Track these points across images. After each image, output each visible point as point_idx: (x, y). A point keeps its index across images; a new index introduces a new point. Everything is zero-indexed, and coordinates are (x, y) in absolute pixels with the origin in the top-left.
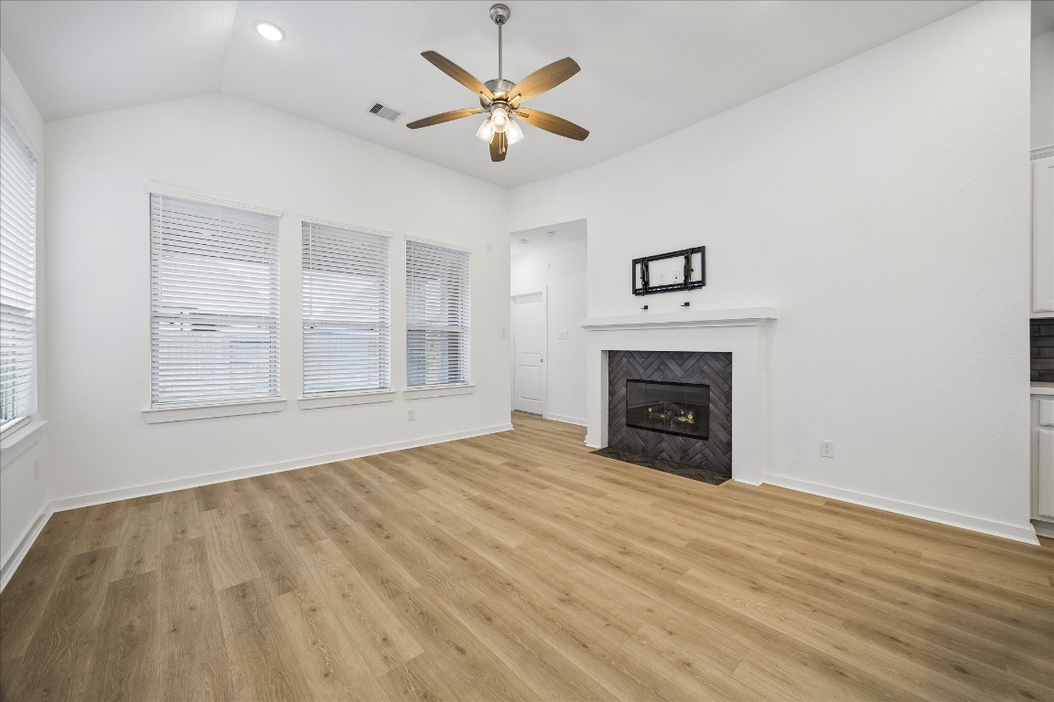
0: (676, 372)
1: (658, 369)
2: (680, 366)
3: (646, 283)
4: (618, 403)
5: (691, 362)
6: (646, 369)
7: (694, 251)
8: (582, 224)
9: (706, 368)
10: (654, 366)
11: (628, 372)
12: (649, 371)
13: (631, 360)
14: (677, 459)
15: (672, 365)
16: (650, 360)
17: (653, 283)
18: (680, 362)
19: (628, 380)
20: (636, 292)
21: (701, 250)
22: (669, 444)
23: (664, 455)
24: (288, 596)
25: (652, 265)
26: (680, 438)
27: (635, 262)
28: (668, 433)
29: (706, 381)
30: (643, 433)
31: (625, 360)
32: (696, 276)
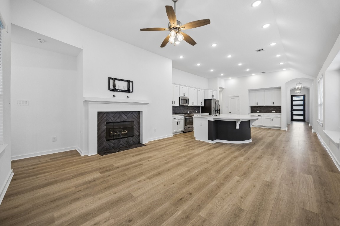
0: (125, 118)
1: (119, 118)
2: (126, 116)
3: (114, 87)
4: (102, 133)
5: (129, 115)
6: (114, 118)
7: (129, 81)
9: (133, 116)
10: (117, 117)
11: (107, 120)
12: (116, 119)
13: (108, 115)
14: (125, 145)
15: (124, 116)
16: (116, 115)
17: (117, 88)
18: (126, 115)
19: (106, 123)
20: (110, 90)
21: (132, 82)
22: (122, 142)
23: (121, 146)
24: (243, 207)
25: (116, 82)
26: (126, 138)
27: (110, 79)
28: (122, 138)
29: (134, 120)
30: (113, 141)
31: (105, 115)
32: (131, 89)
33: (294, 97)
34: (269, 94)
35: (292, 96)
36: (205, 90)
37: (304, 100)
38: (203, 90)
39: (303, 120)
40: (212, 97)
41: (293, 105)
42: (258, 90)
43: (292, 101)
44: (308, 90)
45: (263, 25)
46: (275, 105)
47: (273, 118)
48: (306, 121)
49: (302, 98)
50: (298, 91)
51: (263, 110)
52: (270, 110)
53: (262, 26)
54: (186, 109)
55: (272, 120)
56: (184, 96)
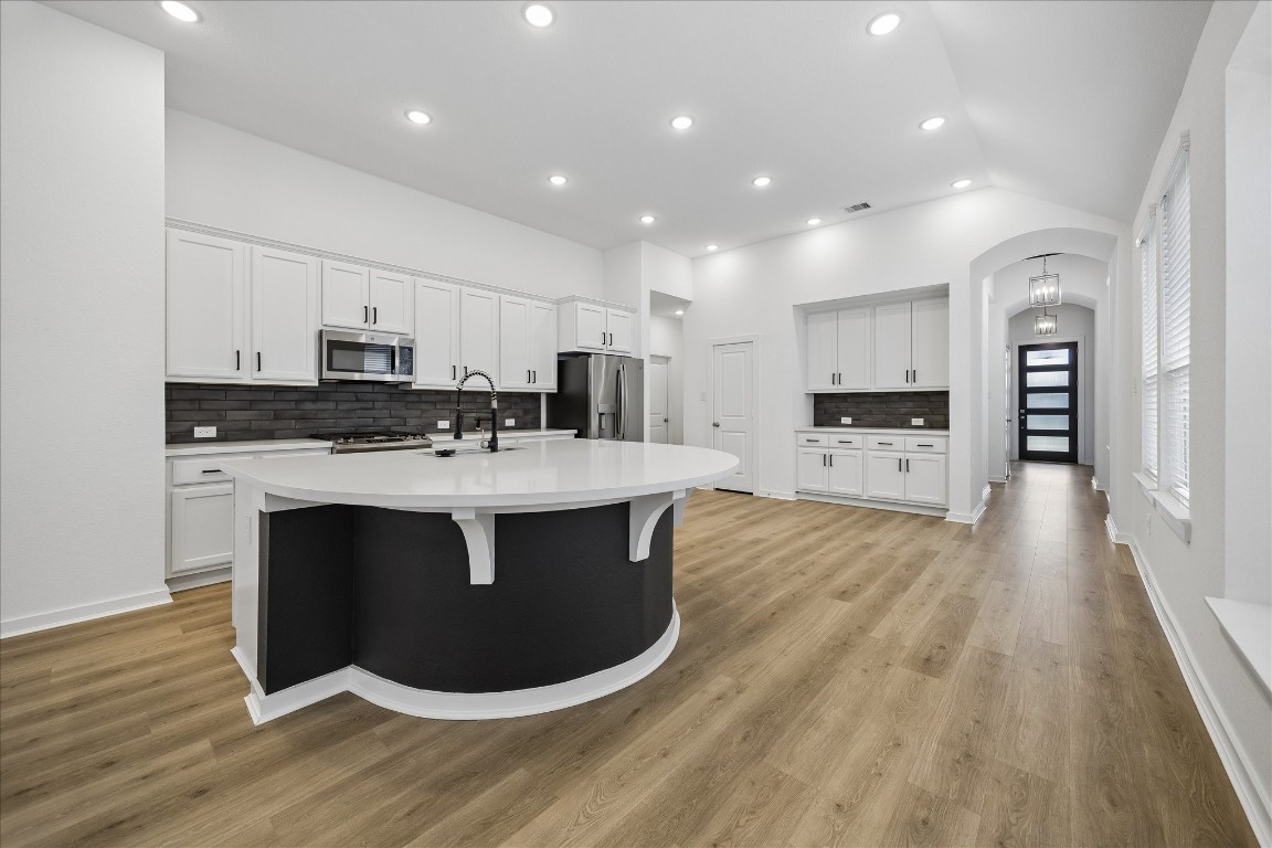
33: (1028, 353)
34: (892, 323)
35: (1023, 350)
36: (558, 302)
37: (1072, 368)
38: (550, 306)
39: (1069, 458)
40: (599, 344)
41: (1024, 390)
42: (844, 309)
43: (1024, 369)
44: (1087, 313)
45: (925, 121)
46: (924, 384)
47: (909, 456)
48: (1081, 460)
49: (1062, 357)
50: (1045, 325)
51: (870, 413)
52: (903, 411)
53: (921, 124)
54: (424, 406)
55: (904, 466)
56: (373, 327)
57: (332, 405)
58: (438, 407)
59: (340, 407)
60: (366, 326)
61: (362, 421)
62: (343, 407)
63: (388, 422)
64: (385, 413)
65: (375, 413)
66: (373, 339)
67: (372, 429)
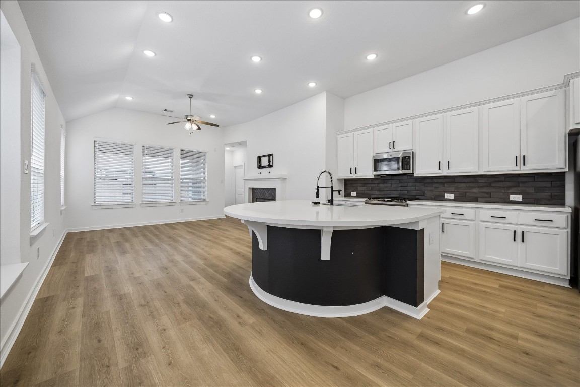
2: (268, 193)
3: (261, 165)
5: (270, 192)
6: (260, 194)
7: (271, 155)
8: (246, 142)
9: (273, 194)
10: (262, 193)
11: (256, 195)
15: (266, 193)
16: (261, 191)
17: (262, 165)
19: (256, 198)
20: (258, 168)
21: (272, 155)
25: (262, 158)
27: (258, 157)
29: (273, 198)
31: (256, 191)
32: (271, 164)
36: (565, 85)
54: (436, 185)
56: (394, 150)
57: (389, 185)
58: (445, 185)
59: (393, 186)
60: (391, 150)
61: (402, 192)
62: (394, 186)
63: (414, 193)
64: (413, 189)
65: (408, 189)
66: (391, 156)
67: (406, 196)
